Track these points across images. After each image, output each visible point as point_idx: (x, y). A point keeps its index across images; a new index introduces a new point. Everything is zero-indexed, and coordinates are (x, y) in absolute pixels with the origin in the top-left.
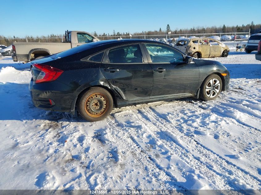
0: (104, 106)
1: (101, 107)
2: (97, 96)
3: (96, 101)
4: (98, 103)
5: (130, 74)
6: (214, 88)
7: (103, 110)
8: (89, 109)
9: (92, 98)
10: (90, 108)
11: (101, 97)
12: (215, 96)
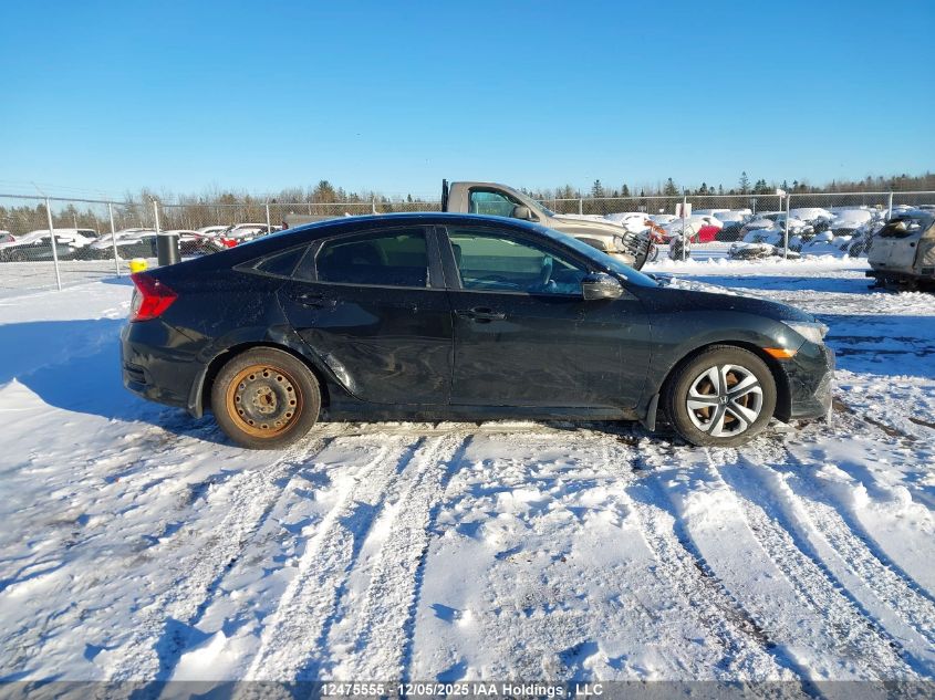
0: (290, 408)
1: (279, 410)
2: (266, 375)
3: (265, 390)
4: (273, 396)
5: (370, 319)
6: (733, 401)
7: (284, 418)
8: (240, 409)
9: (252, 377)
10: (243, 406)
11: (280, 379)
12: (736, 432)
